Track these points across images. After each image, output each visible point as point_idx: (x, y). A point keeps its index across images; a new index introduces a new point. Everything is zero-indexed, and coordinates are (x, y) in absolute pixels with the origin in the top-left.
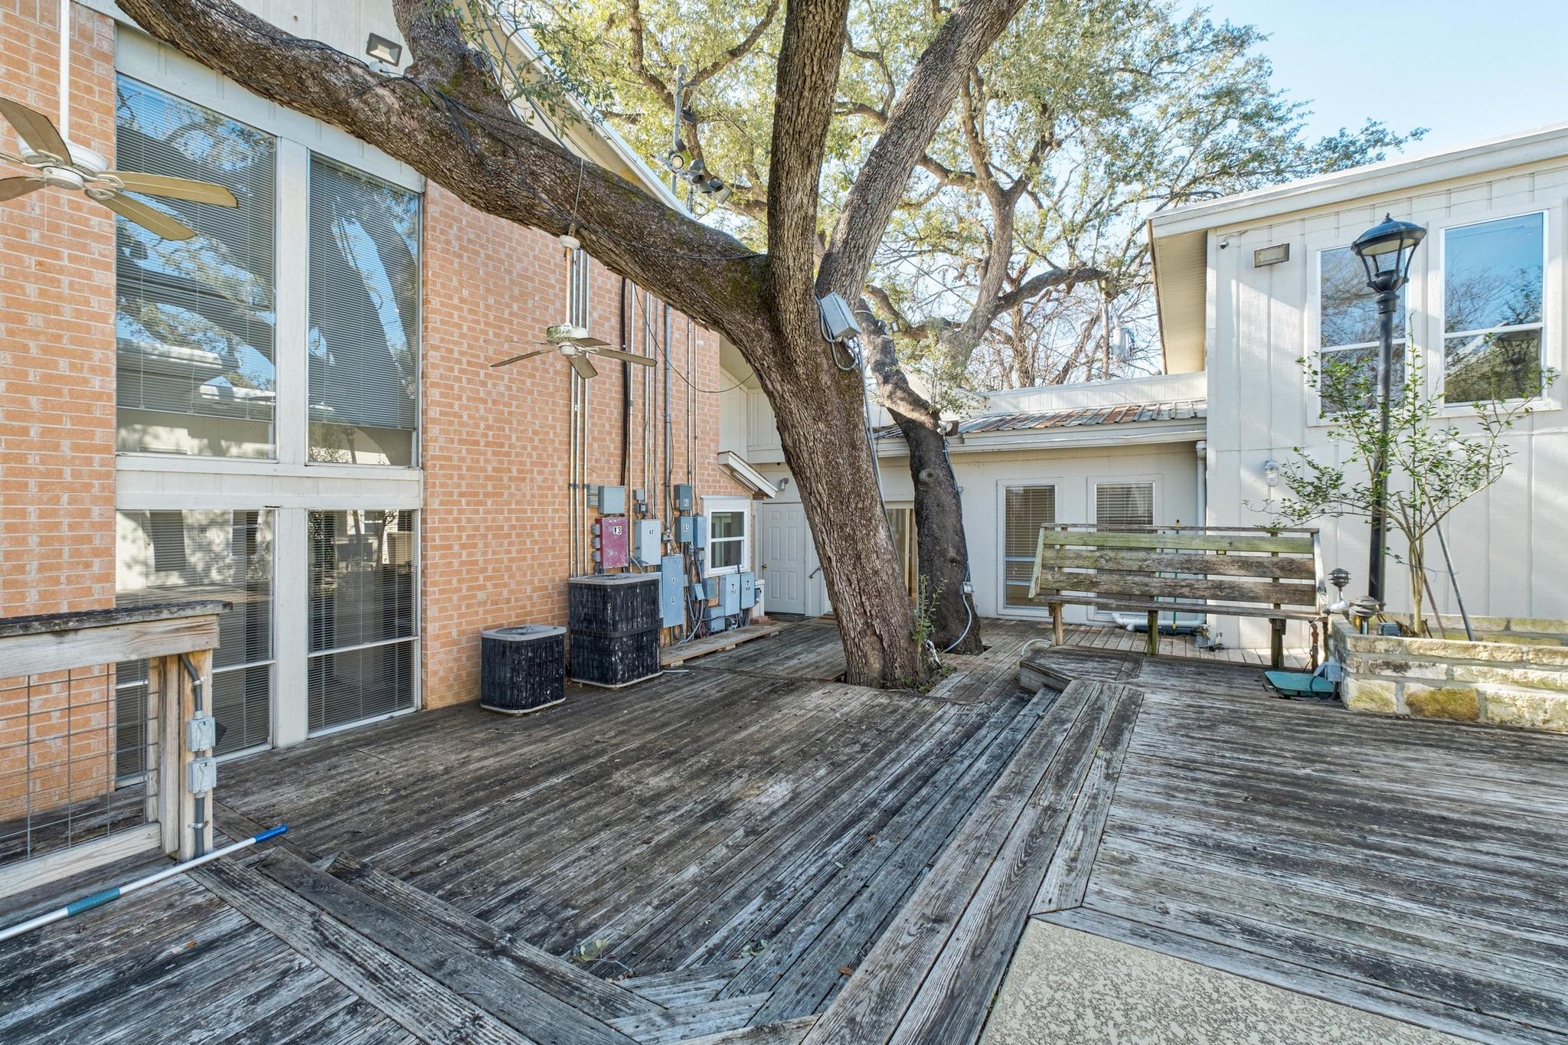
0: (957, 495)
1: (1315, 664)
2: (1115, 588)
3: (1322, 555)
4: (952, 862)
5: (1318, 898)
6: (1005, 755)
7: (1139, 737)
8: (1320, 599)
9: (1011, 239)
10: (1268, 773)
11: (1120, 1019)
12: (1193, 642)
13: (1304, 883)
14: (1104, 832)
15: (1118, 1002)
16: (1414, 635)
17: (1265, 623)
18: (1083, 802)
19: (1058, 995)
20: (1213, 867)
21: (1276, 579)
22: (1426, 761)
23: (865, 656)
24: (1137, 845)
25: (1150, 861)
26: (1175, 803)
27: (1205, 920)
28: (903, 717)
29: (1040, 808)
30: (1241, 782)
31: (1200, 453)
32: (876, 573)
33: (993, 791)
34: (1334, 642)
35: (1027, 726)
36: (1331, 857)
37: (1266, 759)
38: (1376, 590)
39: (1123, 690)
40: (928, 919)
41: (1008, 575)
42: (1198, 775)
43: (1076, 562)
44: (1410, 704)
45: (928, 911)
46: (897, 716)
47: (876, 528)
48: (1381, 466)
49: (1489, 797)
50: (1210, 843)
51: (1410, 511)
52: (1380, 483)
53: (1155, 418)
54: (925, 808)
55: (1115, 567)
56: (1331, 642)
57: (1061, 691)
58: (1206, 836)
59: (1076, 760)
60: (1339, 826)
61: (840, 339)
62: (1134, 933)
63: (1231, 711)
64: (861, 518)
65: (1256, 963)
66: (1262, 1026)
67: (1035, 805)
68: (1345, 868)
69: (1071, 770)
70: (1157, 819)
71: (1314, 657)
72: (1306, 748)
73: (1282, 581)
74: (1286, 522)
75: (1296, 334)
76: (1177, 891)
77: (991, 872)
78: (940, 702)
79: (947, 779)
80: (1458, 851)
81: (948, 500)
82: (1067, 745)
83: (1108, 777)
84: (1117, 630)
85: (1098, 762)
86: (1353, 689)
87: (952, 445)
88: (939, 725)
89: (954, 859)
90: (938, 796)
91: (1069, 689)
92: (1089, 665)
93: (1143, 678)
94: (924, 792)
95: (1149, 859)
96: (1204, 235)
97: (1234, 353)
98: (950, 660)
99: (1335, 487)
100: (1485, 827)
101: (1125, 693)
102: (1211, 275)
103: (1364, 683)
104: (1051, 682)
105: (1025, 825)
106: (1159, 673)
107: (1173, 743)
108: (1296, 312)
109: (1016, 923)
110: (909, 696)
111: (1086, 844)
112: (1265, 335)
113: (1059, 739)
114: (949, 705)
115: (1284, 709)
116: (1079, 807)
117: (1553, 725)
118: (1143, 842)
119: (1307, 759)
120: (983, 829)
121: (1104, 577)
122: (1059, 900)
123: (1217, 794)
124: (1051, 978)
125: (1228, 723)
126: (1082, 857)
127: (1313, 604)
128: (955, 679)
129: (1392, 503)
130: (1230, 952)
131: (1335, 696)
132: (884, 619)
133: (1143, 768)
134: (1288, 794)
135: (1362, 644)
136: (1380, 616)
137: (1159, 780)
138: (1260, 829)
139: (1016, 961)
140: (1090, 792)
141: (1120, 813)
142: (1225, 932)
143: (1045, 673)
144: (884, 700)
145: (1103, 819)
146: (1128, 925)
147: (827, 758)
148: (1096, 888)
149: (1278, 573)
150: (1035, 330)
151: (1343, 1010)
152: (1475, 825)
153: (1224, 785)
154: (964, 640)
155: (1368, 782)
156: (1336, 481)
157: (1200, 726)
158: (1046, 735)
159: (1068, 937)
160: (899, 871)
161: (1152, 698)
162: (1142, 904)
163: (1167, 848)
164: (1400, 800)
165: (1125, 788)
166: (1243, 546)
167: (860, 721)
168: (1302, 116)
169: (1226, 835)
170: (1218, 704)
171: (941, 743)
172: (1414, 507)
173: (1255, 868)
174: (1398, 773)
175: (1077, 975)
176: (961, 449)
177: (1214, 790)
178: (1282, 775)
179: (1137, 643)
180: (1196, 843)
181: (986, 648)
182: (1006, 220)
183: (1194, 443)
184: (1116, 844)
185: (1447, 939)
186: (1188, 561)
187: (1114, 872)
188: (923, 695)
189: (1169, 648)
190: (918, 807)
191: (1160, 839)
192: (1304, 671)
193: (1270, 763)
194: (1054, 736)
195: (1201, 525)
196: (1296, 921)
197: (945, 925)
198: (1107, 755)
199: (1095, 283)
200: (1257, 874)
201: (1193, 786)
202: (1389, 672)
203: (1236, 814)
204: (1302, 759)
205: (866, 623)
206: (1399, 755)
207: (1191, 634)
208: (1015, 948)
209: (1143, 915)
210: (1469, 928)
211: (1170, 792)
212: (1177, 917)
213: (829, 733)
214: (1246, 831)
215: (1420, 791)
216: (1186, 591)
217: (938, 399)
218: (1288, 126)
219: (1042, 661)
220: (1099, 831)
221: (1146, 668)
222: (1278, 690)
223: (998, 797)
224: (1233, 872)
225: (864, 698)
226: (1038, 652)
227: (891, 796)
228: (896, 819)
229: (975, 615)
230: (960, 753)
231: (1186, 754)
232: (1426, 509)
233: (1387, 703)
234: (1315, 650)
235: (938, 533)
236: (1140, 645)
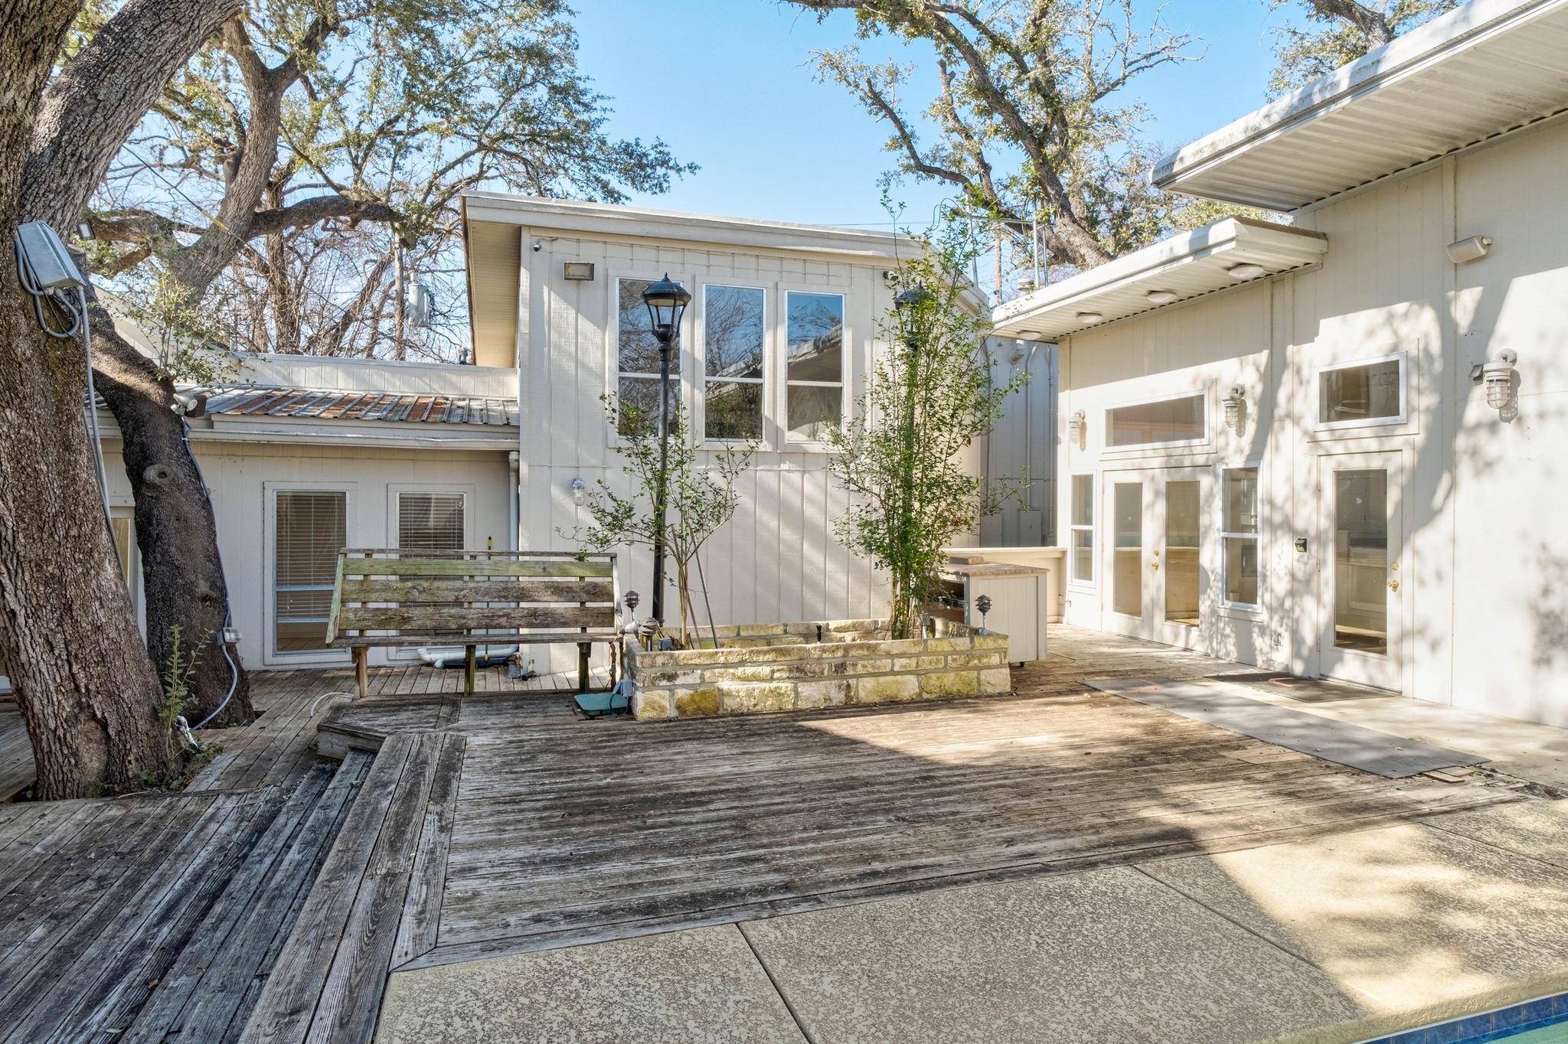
0: (207, 504)
1: (613, 682)
2: (429, 624)
3: (619, 578)
4: (293, 959)
5: (615, 875)
6: (321, 838)
7: (468, 783)
8: (618, 620)
9: (274, 136)
10: (579, 790)
11: (480, 1012)
12: (506, 672)
13: (606, 868)
14: (446, 880)
15: (478, 1003)
16: (682, 648)
17: (574, 648)
18: (421, 859)
19: (428, 1019)
20: (542, 878)
21: (583, 603)
22: (685, 752)
23: (75, 754)
24: (478, 882)
25: (489, 889)
26: (506, 836)
27: (537, 920)
28: (155, 828)
29: (378, 878)
30: (558, 802)
31: (513, 465)
32: (98, 628)
33: (322, 876)
34: (626, 658)
35: (340, 800)
36: (624, 843)
37: (576, 778)
38: (657, 612)
39: (443, 737)
40: (284, 1015)
41: (280, 610)
42: (524, 806)
43: (384, 595)
44: (678, 708)
45: (281, 1009)
46: (140, 830)
47: (100, 565)
48: (661, 500)
49: (719, 771)
50: (537, 860)
51: (679, 541)
52: (660, 515)
53: (466, 418)
54: (225, 926)
55: (429, 598)
56: (626, 660)
57: (374, 753)
58: (534, 856)
59: (407, 821)
60: (629, 818)
61: (51, 291)
62: (483, 950)
63: (548, 740)
64: (74, 549)
65: (575, 936)
66: (580, 973)
67: (372, 877)
68: (633, 848)
69: (404, 833)
70: (493, 855)
71: (613, 676)
72: (607, 761)
73: (588, 605)
74: (591, 549)
75: (599, 354)
76: (515, 907)
77: (341, 950)
78: (207, 796)
79: (246, 885)
80: (698, 814)
81: (192, 511)
82: (394, 808)
83: (442, 829)
84: (424, 669)
85: (429, 817)
86: (640, 699)
87: (196, 430)
88: (213, 826)
89: (296, 954)
90: (240, 908)
91: (385, 747)
92: (403, 716)
93: (463, 721)
94: (218, 908)
95: (490, 889)
96: (518, 231)
97: (546, 363)
98: (208, 738)
99: (629, 517)
100: (715, 792)
101: (447, 741)
102: (524, 275)
103: (648, 694)
104: (360, 743)
105: (366, 897)
106: (479, 713)
107: (499, 782)
108: (599, 332)
109: (377, 984)
110: (155, 798)
111: (431, 895)
112: (573, 350)
113: (385, 804)
114: (221, 799)
115: (590, 730)
116: (419, 864)
117: (758, 708)
118: (483, 877)
119: (607, 771)
120: (321, 916)
121: (416, 612)
122: (414, 949)
123: (541, 819)
124: (420, 1009)
125: (546, 752)
126: (430, 907)
127: (612, 626)
128: (222, 762)
129: (668, 534)
130: (557, 935)
131: (627, 711)
132: (110, 695)
133: (474, 812)
134: (596, 803)
135: (647, 661)
136: (660, 633)
137: (490, 820)
138: (575, 838)
139: (385, 1011)
140: (427, 848)
141: (458, 859)
142: (553, 923)
143: (353, 734)
144: (115, 812)
145: (443, 868)
146: (479, 946)
147: (40, 911)
148: (447, 928)
149: (585, 597)
150: (300, 256)
151: (628, 942)
152: (710, 793)
153: (545, 809)
154: (227, 708)
155: (649, 779)
156: (629, 512)
157: (521, 760)
158: (368, 803)
159: (429, 975)
160: (221, 995)
161: (475, 741)
162: (488, 926)
163: (503, 875)
164: (667, 787)
165: (460, 836)
166: (555, 571)
167: (83, 849)
168: (605, 110)
169: (549, 851)
170: (536, 736)
171: (222, 848)
172: (681, 537)
173: (572, 869)
174: (668, 767)
175: (441, 998)
176: (208, 435)
177: (538, 815)
178: (589, 789)
179: (448, 681)
180: (529, 864)
181: (258, 715)
182: (268, 111)
183: (506, 454)
184: (460, 886)
185: (689, 874)
186: (505, 589)
187: (460, 910)
188: (179, 791)
189: (482, 683)
190: (215, 928)
191: (496, 870)
192: (605, 690)
193: (580, 780)
194: (378, 802)
195: (513, 549)
196: (601, 897)
197: (304, 1013)
198: (438, 808)
199: (388, 223)
200: (574, 874)
201: (520, 817)
202: (664, 683)
203: (556, 831)
204: (604, 772)
205: (79, 703)
206: (667, 752)
207: (503, 664)
208: (381, 1003)
209: (489, 935)
210: (700, 863)
211: (500, 828)
212: (516, 926)
213: (32, 877)
214: (563, 843)
215: (680, 776)
216: (503, 621)
217: (171, 360)
218: (595, 115)
219: (347, 720)
220: (442, 880)
221: (465, 709)
222: (585, 712)
223: (330, 880)
224: (556, 877)
225: (79, 816)
226: (338, 709)
227: (166, 930)
228: (188, 949)
229: (241, 672)
230: (256, 851)
231: (512, 790)
232: (689, 539)
233: (663, 709)
234: (613, 670)
235: (179, 560)
236: (453, 684)
